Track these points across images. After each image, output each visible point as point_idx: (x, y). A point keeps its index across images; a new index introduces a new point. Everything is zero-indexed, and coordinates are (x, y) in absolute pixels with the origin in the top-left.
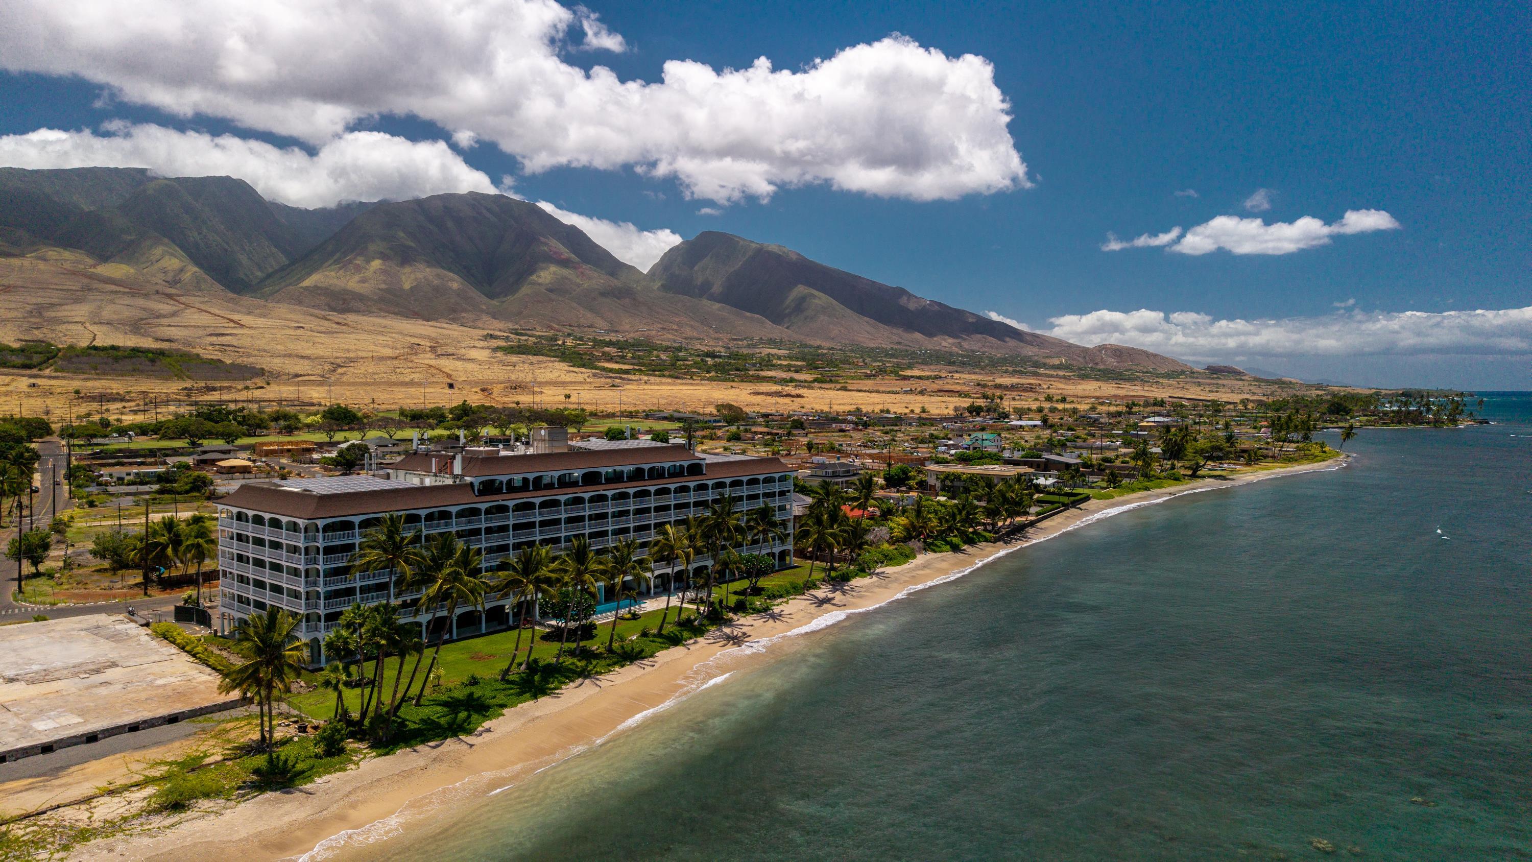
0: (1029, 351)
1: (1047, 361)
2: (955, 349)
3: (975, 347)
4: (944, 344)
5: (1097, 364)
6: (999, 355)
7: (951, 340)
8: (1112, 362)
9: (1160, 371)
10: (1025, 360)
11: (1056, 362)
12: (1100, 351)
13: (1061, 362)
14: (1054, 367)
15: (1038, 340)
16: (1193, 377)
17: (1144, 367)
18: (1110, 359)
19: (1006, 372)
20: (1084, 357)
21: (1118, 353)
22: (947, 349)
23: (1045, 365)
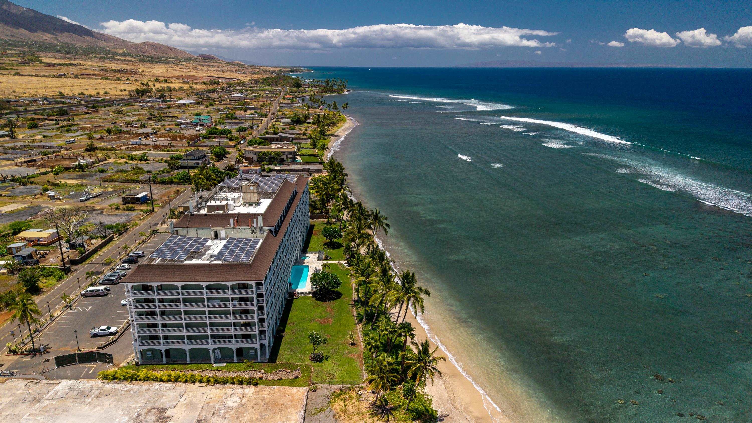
0: (102, 44)
1: (116, 51)
2: (53, 41)
3: (68, 40)
4: (45, 38)
5: (144, 53)
6: (84, 46)
7: (49, 36)
8: (152, 52)
9: (179, 58)
10: (102, 50)
11: (121, 51)
12: (145, 46)
13: (124, 51)
14: (121, 55)
15: (103, 37)
16: (197, 61)
17: (170, 55)
18: (151, 51)
19: (96, 57)
20: (136, 49)
21: (155, 47)
22: (48, 41)
23: (116, 54)
